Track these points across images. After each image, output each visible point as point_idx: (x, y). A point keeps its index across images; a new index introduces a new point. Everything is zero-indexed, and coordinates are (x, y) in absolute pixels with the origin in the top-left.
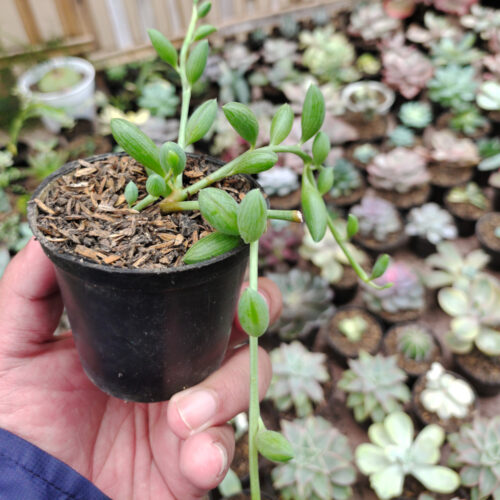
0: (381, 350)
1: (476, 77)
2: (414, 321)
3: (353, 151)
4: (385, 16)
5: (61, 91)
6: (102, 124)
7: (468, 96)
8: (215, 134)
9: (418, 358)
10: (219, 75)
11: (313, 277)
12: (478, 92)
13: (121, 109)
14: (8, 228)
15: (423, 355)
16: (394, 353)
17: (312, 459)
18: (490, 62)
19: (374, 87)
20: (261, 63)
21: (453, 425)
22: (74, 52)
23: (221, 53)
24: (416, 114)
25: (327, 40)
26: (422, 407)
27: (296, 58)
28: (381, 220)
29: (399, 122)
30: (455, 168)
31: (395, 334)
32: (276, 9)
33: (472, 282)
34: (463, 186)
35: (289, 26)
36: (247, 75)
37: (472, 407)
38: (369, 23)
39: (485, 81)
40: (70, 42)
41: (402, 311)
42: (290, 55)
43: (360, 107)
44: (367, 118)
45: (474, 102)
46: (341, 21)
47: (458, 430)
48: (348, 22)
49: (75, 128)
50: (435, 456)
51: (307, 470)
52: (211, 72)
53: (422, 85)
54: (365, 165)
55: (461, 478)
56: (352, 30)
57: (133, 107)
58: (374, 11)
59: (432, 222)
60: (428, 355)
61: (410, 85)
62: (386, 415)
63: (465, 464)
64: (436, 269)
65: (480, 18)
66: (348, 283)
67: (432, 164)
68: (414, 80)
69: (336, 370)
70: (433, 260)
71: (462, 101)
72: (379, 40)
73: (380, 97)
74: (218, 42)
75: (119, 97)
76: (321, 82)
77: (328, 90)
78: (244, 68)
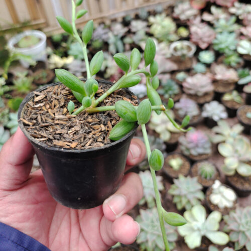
0: (190, 174)
1: (237, 38)
2: (206, 159)
3: (175, 76)
4: (191, 8)
5: (29, 47)
6: (50, 64)
7: (233, 47)
8: (107, 68)
9: (208, 178)
10: (108, 38)
11: (155, 138)
12: (238, 45)
13: (59, 55)
14: (3, 116)
15: (211, 176)
16: (196, 176)
17: (156, 228)
18: (243, 30)
19: (186, 43)
20: (129, 32)
21: (226, 211)
22: (36, 27)
23: (109, 28)
24: (207, 57)
25: (162, 21)
26: (210, 202)
27: (147, 30)
28: (190, 110)
29: (198, 61)
30: (227, 83)
31: (197, 166)
32: (137, 5)
33: (235, 139)
34: (230, 92)
35: (143, 14)
36: (122, 38)
37: (235, 202)
38: (183, 12)
39: (241, 40)
40: (34, 23)
41: (200, 155)
42: (144, 28)
43: (179, 54)
44: (182, 59)
45: (235, 51)
46: (170, 10)
47: (228, 214)
48: (173, 11)
49: (37, 65)
50: (217, 227)
51: (153, 234)
52: (104, 37)
53: (210, 42)
54: (181, 82)
55: (230, 237)
56: (175, 15)
57: (65, 55)
58: (186, 6)
59: (215, 110)
60: (213, 176)
61: (204, 42)
62: (192, 206)
63: (232, 231)
64: (217, 134)
65: (238, 9)
66: (173, 141)
67: (215, 82)
68: (206, 39)
69: (167, 184)
70: (215, 129)
71: (230, 50)
72: (188, 20)
73: (189, 48)
74: (108, 22)
75: (58, 50)
76: (160, 41)
77: (163, 45)
78: (121, 35)
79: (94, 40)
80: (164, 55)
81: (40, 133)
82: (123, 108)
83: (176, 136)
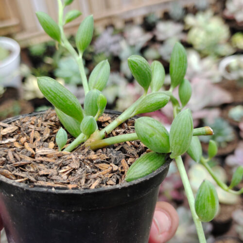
3: (228, 111)
6: (26, 91)
8: (117, 98)
10: (120, 50)
20: (154, 40)
22: (3, 32)
23: (122, 33)
25: (207, 22)
27: (183, 37)
35: (176, 11)
36: (142, 51)
42: (177, 34)
43: (234, 76)
44: (239, 84)
48: (224, 8)
49: (4, 94)
52: (114, 48)
54: (238, 122)
56: (228, 13)
66: (224, 218)
74: (119, 25)
75: (39, 69)
76: (203, 56)
77: (208, 62)
78: (140, 45)
79: (97, 53)
80: (209, 78)
81: (13, 173)
82: (148, 128)
83: (229, 209)
